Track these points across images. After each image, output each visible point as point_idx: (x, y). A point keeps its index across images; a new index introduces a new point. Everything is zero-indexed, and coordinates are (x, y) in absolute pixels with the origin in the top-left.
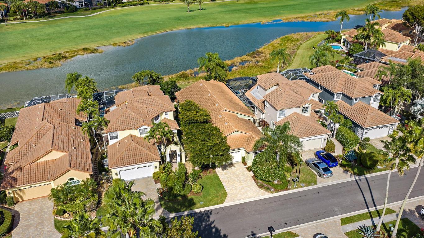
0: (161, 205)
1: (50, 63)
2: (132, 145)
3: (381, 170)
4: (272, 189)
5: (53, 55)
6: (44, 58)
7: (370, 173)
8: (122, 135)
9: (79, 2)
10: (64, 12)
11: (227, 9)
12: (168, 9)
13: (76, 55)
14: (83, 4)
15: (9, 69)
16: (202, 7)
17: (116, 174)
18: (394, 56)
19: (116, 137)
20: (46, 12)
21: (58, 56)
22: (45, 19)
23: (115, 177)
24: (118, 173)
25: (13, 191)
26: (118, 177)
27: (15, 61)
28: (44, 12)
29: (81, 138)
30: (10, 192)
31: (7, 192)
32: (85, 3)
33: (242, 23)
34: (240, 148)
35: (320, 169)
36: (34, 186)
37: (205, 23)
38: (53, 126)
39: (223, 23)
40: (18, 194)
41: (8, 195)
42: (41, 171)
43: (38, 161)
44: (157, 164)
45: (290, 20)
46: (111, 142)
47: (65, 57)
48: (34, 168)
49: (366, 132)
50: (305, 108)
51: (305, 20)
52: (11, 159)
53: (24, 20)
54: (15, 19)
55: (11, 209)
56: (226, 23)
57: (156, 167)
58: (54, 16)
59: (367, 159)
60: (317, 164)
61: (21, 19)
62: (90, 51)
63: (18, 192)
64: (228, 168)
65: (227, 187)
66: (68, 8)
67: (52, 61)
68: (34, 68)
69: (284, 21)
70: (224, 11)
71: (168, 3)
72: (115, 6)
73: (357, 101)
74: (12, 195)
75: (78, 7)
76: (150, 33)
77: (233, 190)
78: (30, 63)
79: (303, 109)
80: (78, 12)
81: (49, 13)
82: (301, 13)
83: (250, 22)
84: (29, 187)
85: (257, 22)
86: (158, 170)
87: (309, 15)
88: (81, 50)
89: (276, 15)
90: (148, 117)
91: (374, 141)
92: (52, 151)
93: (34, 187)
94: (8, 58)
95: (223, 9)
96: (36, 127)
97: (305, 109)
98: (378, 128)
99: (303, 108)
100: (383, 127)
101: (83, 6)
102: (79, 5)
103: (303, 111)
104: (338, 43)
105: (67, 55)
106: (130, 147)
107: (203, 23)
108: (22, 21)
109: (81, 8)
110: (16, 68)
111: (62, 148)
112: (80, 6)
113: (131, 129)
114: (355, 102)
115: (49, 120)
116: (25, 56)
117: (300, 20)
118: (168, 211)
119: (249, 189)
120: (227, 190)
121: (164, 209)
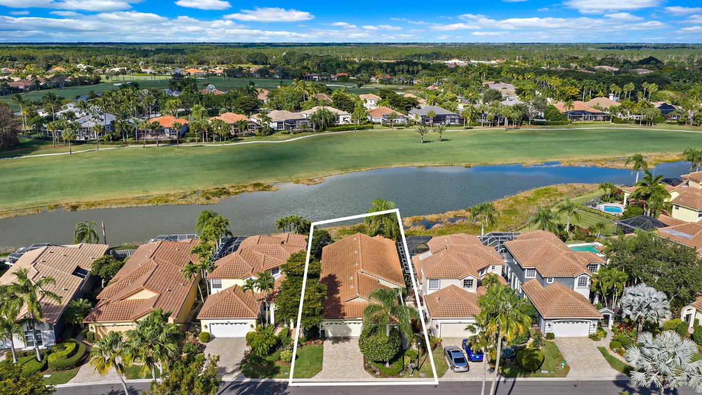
0: (241, 368)
1: (208, 198)
2: (231, 296)
3: (544, 376)
4: (378, 373)
5: (215, 189)
6: (203, 192)
7: (524, 377)
8: (227, 284)
9: (278, 123)
10: (255, 135)
11: (482, 142)
12: (397, 137)
13: (243, 191)
14: (282, 126)
15: (158, 202)
16: (444, 137)
17: (206, 326)
18: (676, 229)
19: (219, 286)
20: (233, 134)
21: (220, 191)
22: (227, 143)
23: (204, 330)
24: (208, 326)
25: (96, 327)
26: (208, 331)
27: (168, 193)
28: (229, 134)
29: (183, 282)
30: (94, 327)
31: (90, 326)
32: (285, 125)
33: (493, 163)
34: (358, 319)
35: (452, 359)
36: (117, 324)
37: (436, 160)
38: (157, 264)
39: (463, 162)
40: (100, 331)
41: (90, 330)
42: (128, 309)
43: (128, 299)
44: (254, 322)
45: (573, 164)
46: (214, 291)
47: (228, 193)
48: (122, 305)
49: (549, 325)
50: (467, 280)
51: (599, 165)
52: (105, 294)
53: (203, 143)
54: (193, 141)
55: (89, 346)
56: (467, 162)
57: (252, 326)
58: (241, 139)
59: (525, 357)
60: (451, 352)
61: (199, 141)
62: (261, 188)
63: (101, 328)
64: (340, 342)
65: (326, 362)
66: (260, 129)
67: (210, 196)
68: (186, 203)
69: (562, 165)
70: (474, 145)
71: (402, 129)
72: (324, 129)
73: (551, 281)
74: (94, 331)
75: (276, 129)
76: (351, 169)
77: (331, 366)
78: (184, 197)
79: (465, 283)
80: (273, 136)
81: (235, 136)
82: (599, 153)
83: (506, 163)
84: (112, 324)
85: (517, 163)
86: (254, 330)
87: (611, 157)
88: (250, 185)
89: (553, 154)
90: (262, 267)
91: (563, 340)
92: (143, 289)
93: (118, 326)
94: (163, 188)
95: (475, 142)
96: (140, 264)
97: (468, 283)
98: (571, 321)
99: (465, 280)
100: (580, 321)
101: (282, 128)
102: (278, 126)
103: (465, 285)
104: (621, 203)
105: (231, 190)
106: (228, 298)
107: (433, 160)
108: (200, 144)
109: (279, 131)
110: (166, 202)
111: (155, 288)
112: (278, 128)
113: (237, 278)
114: (547, 282)
115: (156, 258)
116: (183, 187)
117: (589, 164)
118: (244, 375)
119: (351, 368)
120: (324, 364)
121: (242, 372)
